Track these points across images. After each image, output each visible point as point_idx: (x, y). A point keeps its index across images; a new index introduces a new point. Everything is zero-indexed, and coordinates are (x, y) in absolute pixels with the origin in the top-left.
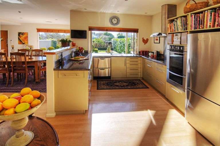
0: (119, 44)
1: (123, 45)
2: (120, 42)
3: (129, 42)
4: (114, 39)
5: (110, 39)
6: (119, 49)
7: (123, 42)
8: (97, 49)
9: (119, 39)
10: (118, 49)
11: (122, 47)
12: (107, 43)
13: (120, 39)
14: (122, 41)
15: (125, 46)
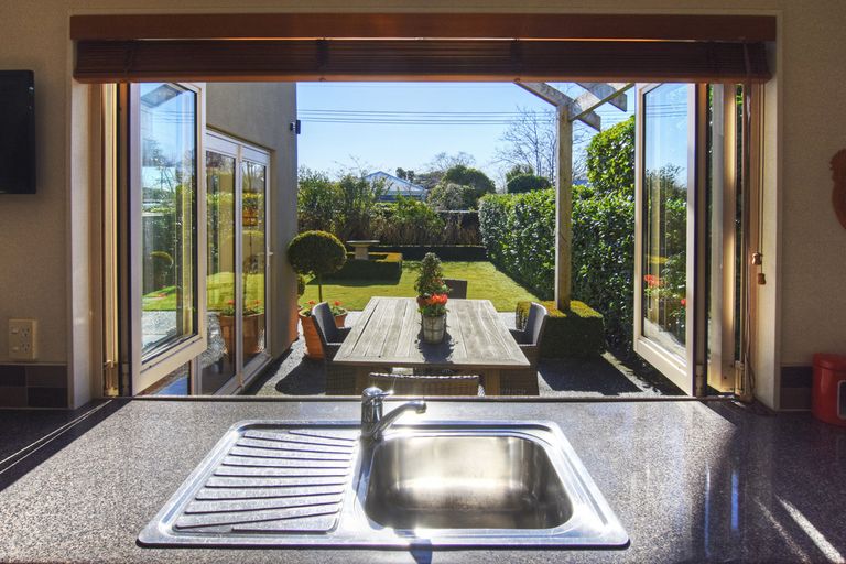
0: (517, 223)
1: (536, 235)
2: (518, 212)
3: (577, 216)
4: (488, 196)
5: (470, 199)
6: (513, 257)
7: (537, 215)
8: (394, 257)
9: (516, 198)
10: (509, 254)
11: (533, 248)
12: (455, 217)
13: (520, 196)
14: (529, 207)
15: (551, 239)
